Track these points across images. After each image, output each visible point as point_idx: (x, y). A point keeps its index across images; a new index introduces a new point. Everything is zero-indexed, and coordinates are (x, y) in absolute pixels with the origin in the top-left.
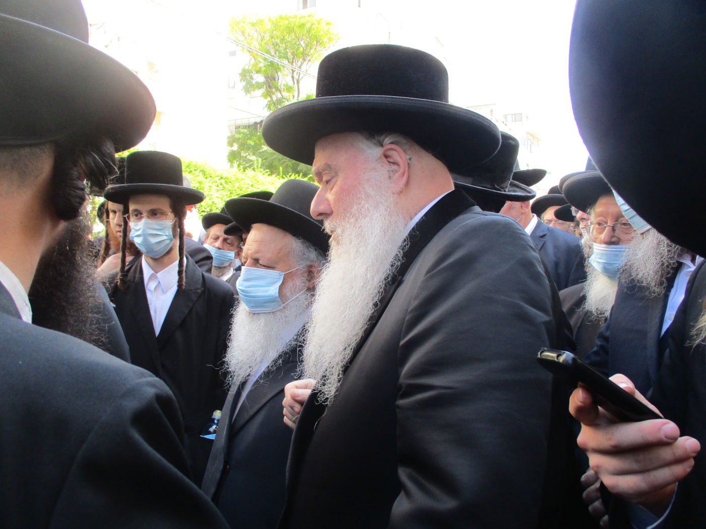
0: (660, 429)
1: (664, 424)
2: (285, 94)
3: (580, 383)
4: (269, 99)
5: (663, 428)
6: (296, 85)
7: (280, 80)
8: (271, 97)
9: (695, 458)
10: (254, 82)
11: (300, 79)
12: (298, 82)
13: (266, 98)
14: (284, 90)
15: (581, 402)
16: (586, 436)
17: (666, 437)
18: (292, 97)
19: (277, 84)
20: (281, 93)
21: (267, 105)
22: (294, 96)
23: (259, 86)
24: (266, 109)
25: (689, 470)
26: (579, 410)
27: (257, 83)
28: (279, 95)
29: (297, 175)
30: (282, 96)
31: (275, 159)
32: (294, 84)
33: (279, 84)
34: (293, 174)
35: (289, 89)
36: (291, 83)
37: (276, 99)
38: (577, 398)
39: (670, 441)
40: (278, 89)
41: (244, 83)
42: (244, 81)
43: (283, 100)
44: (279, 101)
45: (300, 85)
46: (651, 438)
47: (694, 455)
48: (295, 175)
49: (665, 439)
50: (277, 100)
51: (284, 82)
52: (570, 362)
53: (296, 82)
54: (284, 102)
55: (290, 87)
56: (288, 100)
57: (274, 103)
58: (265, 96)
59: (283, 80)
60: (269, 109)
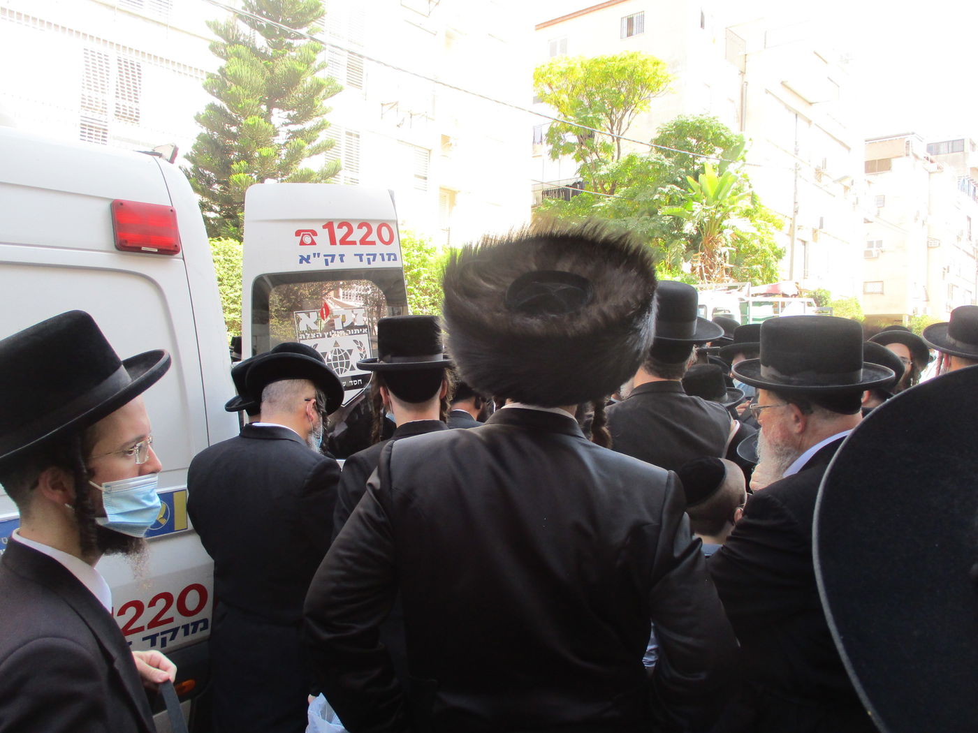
2: (602, 155)
4: (582, 162)
6: (616, 142)
7: (596, 139)
8: (585, 160)
10: (562, 144)
11: (621, 133)
12: (618, 139)
13: (577, 161)
14: (601, 150)
18: (610, 158)
19: (592, 143)
20: (596, 153)
21: (579, 170)
22: (613, 157)
23: (568, 148)
27: (568, 144)
28: (595, 157)
30: (598, 157)
32: (614, 141)
33: (595, 143)
35: (607, 148)
36: (609, 140)
37: (590, 161)
40: (593, 150)
41: (550, 147)
42: (551, 143)
43: (600, 163)
44: (595, 165)
45: (621, 142)
50: (591, 164)
51: (600, 141)
53: (615, 139)
54: (600, 166)
55: (609, 146)
56: (605, 163)
57: (588, 167)
58: (577, 159)
59: (600, 138)
60: (582, 174)
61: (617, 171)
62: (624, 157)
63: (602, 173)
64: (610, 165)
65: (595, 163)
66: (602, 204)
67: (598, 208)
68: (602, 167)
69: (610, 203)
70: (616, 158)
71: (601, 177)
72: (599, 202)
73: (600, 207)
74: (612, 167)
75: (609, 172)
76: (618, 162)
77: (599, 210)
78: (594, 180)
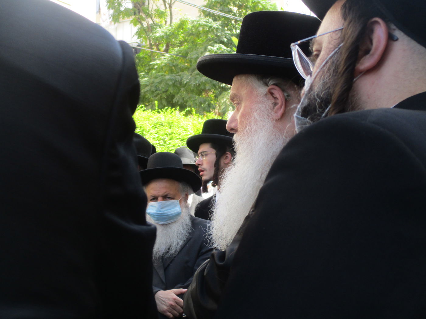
2: (157, 20)
4: (139, 26)
6: (168, 10)
7: (151, 5)
8: (142, 24)
10: (122, 9)
11: (172, 2)
12: (170, 7)
13: (135, 25)
14: (155, 16)
18: (164, 22)
19: (148, 10)
20: (151, 18)
21: (137, 32)
22: (166, 22)
23: (127, 13)
24: (136, 37)
27: (127, 10)
28: (151, 22)
29: (174, 109)
30: (153, 22)
31: (147, 91)
32: (166, 8)
33: (150, 9)
34: (170, 108)
35: (161, 14)
36: (162, 8)
37: (146, 25)
40: (149, 15)
41: (112, 11)
42: (112, 9)
43: (155, 27)
44: (151, 28)
45: (172, 9)
48: (171, 109)
50: (148, 27)
51: (155, 8)
53: (168, 6)
54: (156, 29)
55: (162, 12)
56: (160, 26)
57: (145, 30)
58: (135, 23)
59: (154, 5)
60: (140, 37)
61: (170, 33)
62: (176, 22)
63: (157, 35)
64: (164, 28)
65: (151, 27)
66: (158, 62)
67: (154, 65)
68: (158, 29)
69: (165, 61)
70: (169, 23)
71: (157, 39)
72: (154, 60)
73: (157, 64)
74: (166, 30)
75: (163, 34)
76: (170, 26)
77: (156, 67)
78: (150, 41)
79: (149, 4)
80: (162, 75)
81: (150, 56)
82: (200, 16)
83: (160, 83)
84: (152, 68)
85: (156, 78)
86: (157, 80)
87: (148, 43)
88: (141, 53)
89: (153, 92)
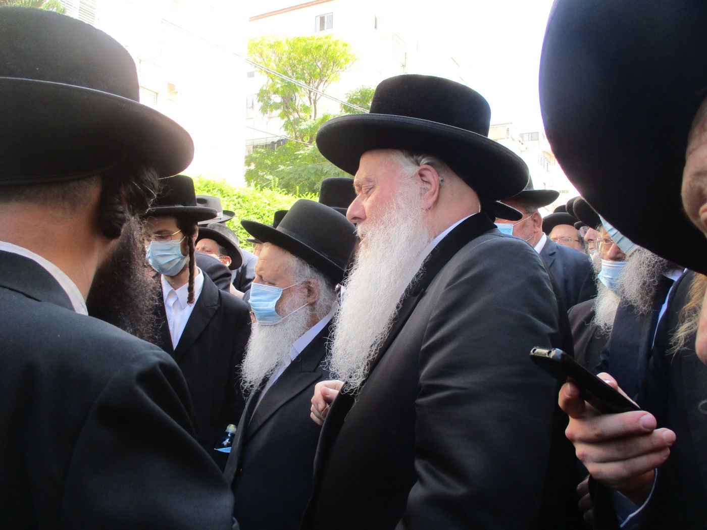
0: (638, 419)
1: (643, 415)
2: (302, 114)
3: (568, 378)
4: (286, 119)
5: (641, 418)
6: (313, 105)
7: (297, 101)
8: (288, 117)
9: (670, 447)
10: (271, 102)
11: (317, 99)
12: (315, 103)
13: (283, 118)
14: (301, 110)
15: (569, 395)
16: (574, 428)
17: (644, 427)
18: (309, 117)
19: (295, 105)
20: (298, 113)
21: (284, 125)
22: (310, 116)
23: (276, 106)
24: (283, 129)
25: (665, 458)
26: (567, 402)
27: (275, 103)
28: (296, 116)
30: (299, 116)
31: (291, 178)
32: (311, 104)
33: (296, 104)
35: (306, 109)
36: (308, 104)
37: (293, 119)
38: (565, 392)
39: (648, 430)
40: (295, 109)
41: (261, 104)
42: (262, 101)
43: (300, 120)
44: (297, 122)
45: (317, 105)
46: (631, 427)
47: (670, 444)
48: (311, 194)
49: (643, 428)
50: (294, 120)
51: (301, 103)
52: (560, 358)
53: (312, 102)
54: (301, 122)
55: (307, 107)
56: (305, 120)
57: (291, 123)
58: (282, 116)
59: (301, 100)
60: (286, 129)
61: (314, 126)
62: (320, 116)
63: (302, 127)
64: (309, 121)
65: (297, 120)
66: (302, 152)
67: (299, 155)
68: (303, 123)
69: (309, 152)
70: (313, 118)
71: (301, 131)
72: (299, 150)
73: (301, 154)
74: (310, 124)
75: (307, 127)
76: (314, 120)
77: (300, 156)
78: (296, 134)
79: (296, 99)
80: (305, 164)
81: (295, 147)
82: (341, 111)
83: (303, 171)
84: (297, 158)
85: (300, 166)
86: (301, 169)
87: (294, 135)
88: (287, 144)
89: (296, 179)
